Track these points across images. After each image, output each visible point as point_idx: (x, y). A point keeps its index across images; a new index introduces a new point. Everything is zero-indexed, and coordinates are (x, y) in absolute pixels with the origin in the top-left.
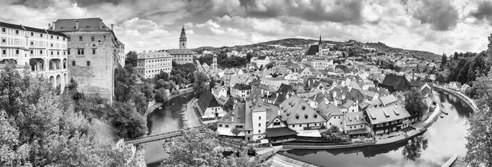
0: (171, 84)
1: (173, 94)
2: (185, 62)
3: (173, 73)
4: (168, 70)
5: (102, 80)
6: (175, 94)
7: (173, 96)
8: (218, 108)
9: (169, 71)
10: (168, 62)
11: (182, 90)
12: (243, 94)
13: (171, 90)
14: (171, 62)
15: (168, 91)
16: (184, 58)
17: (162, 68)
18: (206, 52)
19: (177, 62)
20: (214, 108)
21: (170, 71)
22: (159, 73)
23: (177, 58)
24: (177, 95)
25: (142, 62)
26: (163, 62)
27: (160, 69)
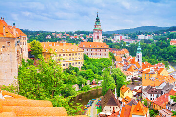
0: (80, 80)
1: (82, 90)
2: (99, 57)
3: (84, 68)
4: (79, 64)
5: (7, 80)
6: (84, 90)
7: (82, 92)
8: (115, 107)
9: (79, 66)
10: (78, 56)
11: (93, 86)
12: (152, 97)
13: (80, 86)
14: (82, 56)
15: (76, 86)
16: (98, 52)
17: (72, 63)
18: (141, 37)
19: (90, 57)
20: (112, 107)
21: (81, 65)
22: (67, 67)
23: (90, 51)
24: (87, 91)
25: (48, 56)
26: (72, 56)
27: (68, 63)
